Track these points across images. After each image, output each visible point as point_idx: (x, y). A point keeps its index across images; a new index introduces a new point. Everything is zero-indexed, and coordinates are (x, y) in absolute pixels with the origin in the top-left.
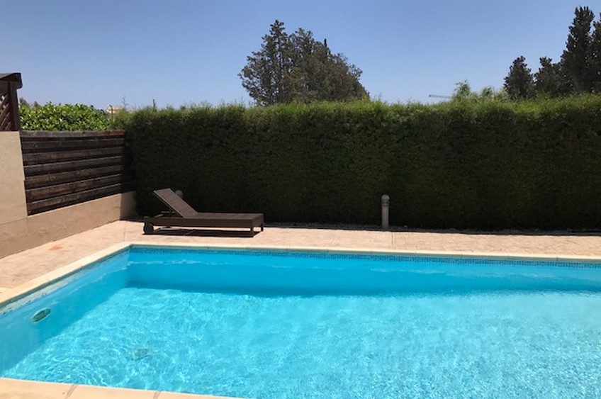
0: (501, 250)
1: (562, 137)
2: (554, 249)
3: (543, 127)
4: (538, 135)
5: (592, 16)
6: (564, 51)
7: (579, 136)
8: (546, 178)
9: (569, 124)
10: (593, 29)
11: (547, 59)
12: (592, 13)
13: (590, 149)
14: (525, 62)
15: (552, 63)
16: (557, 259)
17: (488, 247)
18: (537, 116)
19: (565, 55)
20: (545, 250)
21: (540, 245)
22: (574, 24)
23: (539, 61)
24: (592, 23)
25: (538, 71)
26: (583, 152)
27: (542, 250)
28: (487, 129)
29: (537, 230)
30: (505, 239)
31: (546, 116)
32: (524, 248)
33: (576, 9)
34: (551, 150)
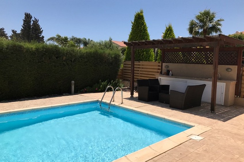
0: (27, 107)
1: (44, 58)
2: (47, 103)
3: (36, 54)
4: (35, 57)
5: (31, 17)
6: (22, 29)
7: (50, 59)
8: (38, 75)
9: (46, 54)
10: (32, 22)
11: (15, 30)
12: (31, 16)
13: (54, 64)
14: (4, 30)
15: (17, 32)
16: (52, 107)
17: (20, 107)
18: (34, 49)
19: (22, 30)
20: (44, 104)
21: (41, 102)
22: (25, 19)
23: (12, 31)
24: (31, 20)
25: (11, 35)
26: (51, 65)
27: (43, 104)
28: (12, 53)
29: (35, 97)
30: (25, 102)
31: (37, 49)
32: (35, 105)
33: (25, 13)
34: (40, 64)
